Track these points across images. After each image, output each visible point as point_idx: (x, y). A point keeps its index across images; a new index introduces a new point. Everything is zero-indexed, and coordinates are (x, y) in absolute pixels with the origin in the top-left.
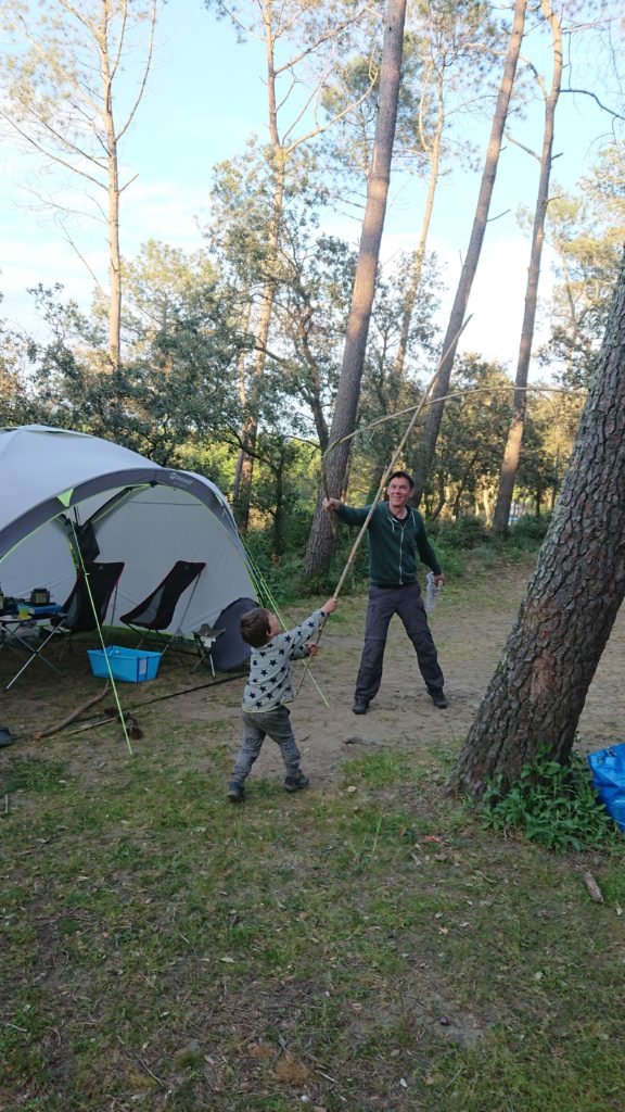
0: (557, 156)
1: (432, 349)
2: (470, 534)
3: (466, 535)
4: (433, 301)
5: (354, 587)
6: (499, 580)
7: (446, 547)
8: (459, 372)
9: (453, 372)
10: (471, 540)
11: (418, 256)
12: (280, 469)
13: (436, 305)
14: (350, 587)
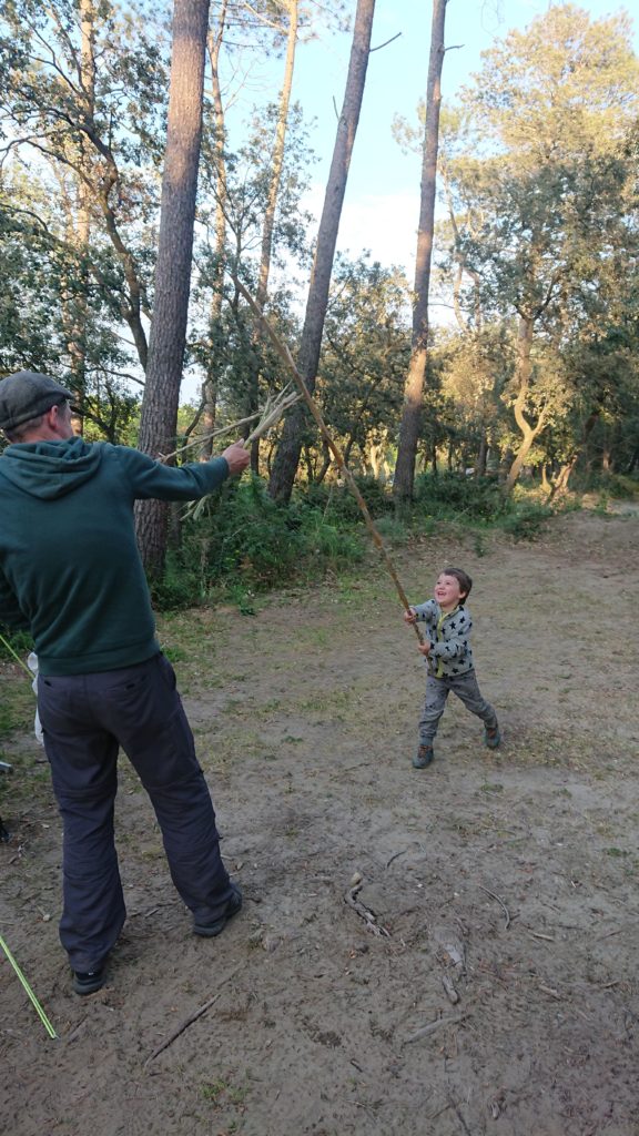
1: (303, 251)
4: (301, 179)
5: (205, 593)
8: (341, 279)
9: (333, 277)
13: (304, 184)
14: (199, 594)
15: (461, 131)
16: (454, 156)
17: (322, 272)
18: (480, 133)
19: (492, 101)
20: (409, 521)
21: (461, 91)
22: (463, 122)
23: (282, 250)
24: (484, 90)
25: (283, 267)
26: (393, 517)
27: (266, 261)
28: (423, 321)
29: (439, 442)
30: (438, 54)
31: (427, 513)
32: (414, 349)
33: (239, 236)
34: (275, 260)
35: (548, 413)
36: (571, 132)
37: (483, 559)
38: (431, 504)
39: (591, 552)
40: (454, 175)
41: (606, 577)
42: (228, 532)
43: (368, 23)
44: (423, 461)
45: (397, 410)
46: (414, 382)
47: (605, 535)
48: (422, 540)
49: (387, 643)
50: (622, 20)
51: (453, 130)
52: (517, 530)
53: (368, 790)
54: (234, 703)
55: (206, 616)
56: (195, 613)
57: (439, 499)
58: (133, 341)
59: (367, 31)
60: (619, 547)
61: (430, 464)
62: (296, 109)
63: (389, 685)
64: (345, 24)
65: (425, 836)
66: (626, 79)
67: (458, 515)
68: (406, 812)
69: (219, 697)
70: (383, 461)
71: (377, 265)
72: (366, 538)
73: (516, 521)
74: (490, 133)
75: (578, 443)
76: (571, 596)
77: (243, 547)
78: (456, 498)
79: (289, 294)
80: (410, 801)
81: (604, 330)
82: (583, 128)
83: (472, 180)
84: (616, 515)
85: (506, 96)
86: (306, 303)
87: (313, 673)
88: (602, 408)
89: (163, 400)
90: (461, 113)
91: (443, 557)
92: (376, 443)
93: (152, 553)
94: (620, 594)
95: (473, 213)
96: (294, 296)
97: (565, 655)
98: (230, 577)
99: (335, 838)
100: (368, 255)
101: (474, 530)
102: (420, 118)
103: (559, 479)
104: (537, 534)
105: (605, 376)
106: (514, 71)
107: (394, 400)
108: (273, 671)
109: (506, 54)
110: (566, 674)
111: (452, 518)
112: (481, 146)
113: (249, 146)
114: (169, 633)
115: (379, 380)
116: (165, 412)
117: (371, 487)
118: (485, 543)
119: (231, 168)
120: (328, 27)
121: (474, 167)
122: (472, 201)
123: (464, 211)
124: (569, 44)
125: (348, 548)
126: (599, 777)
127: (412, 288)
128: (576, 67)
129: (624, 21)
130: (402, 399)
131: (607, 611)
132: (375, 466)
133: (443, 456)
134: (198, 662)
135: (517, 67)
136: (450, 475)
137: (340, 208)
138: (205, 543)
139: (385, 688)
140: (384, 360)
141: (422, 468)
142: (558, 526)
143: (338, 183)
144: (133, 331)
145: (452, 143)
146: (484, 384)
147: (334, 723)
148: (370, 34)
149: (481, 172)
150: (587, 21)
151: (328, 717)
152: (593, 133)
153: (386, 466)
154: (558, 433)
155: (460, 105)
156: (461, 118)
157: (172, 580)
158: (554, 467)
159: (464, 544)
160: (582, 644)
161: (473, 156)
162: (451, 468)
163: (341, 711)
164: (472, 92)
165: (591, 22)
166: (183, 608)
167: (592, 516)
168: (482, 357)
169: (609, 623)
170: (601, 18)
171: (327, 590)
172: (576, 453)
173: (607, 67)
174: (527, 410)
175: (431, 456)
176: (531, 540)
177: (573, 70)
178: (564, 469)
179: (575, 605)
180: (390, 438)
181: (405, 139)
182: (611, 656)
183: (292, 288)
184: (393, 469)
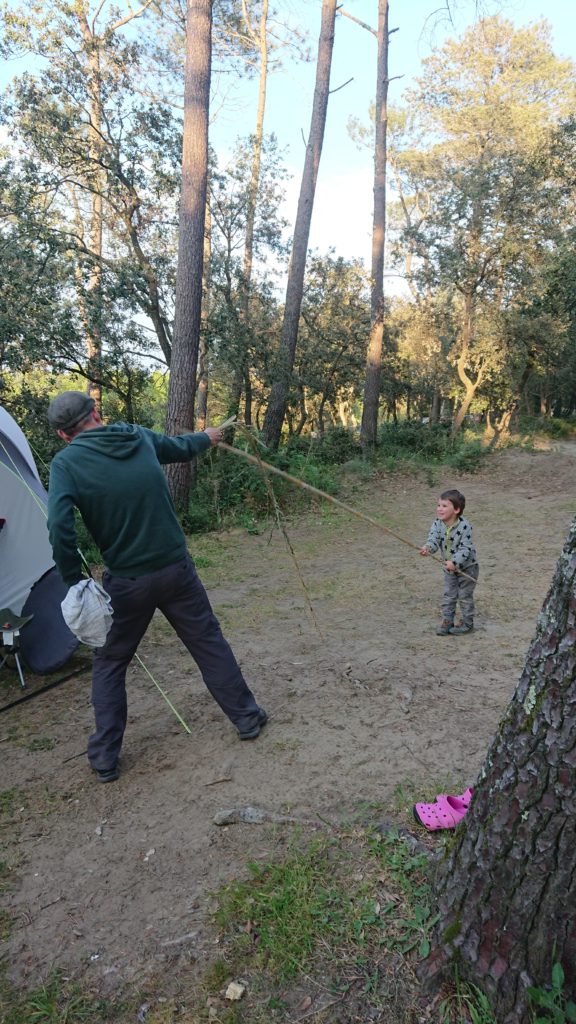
0: (394, 31)
1: (280, 248)
2: (340, 448)
3: (338, 449)
4: (277, 192)
5: (220, 520)
6: (378, 493)
7: (316, 463)
8: (313, 270)
9: (307, 270)
10: (343, 453)
11: (255, 141)
12: (128, 395)
13: (280, 197)
14: (216, 520)
15: (407, 128)
16: (402, 148)
17: (298, 266)
18: (423, 128)
19: (433, 100)
20: (374, 462)
21: (406, 93)
22: (409, 120)
23: (264, 248)
24: (426, 91)
25: (264, 261)
26: (361, 458)
27: (250, 256)
28: (380, 299)
29: (397, 395)
30: (384, 84)
31: (388, 455)
32: (373, 322)
33: (229, 238)
34: (257, 255)
35: (486, 370)
36: (502, 125)
37: (434, 489)
38: (393, 448)
39: (521, 481)
40: (401, 165)
41: (530, 498)
42: (233, 474)
43: (327, 71)
44: (386, 413)
45: (361, 370)
46: (374, 348)
47: (532, 466)
48: (385, 476)
49: (361, 550)
50: (543, 27)
51: (399, 127)
52: (461, 466)
53: (353, 632)
54: (254, 590)
55: (223, 536)
56: (214, 534)
57: (398, 444)
58: (154, 328)
59: (326, 78)
60: (543, 476)
61: (391, 415)
62: (272, 139)
63: (364, 576)
64: (306, 54)
65: (390, 652)
66: (548, 78)
67: (414, 455)
68: (378, 642)
69: (242, 587)
70: (351, 414)
71: (341, 259)
72: (340, 476)
73: (459, 458)
74: (432, 127)
75: (515, 393)
76: (501, 512)
77: (246, 484)
78: (412, 442)
79: (271, 284)
80: (379, 636)
81: (530, 300)
82: (512, 121)
83: (417, 169)
84: (541, 451)
85: (445, 95)
86: (285, 292)
87: (308, 571)
88: (535, 363)
89: (185, 376)
90: (406, 113)
91: (402, 488)
92: (344, 399)
93: (179, 490)
94: (539, 510)
95: (420, 196)
96: (275, 286)
97: (493, 552)
98: (237, 508)
99: (332, 654)
100: (333, 251)
101: (426, 466)
102: (371, 118)
103: (502, 424)
104: (477, 467)
105: (532, 337)
106: (450, 75)
107: (358, 363)
108: (278, 570)
109: (443, 61)
110: (491, 564)
111: (408, 458)
112: (425, 140)
113: (235, 169)
114: (196, 547)
115: (345, 348)
116: (186, 385)
117: (342, 435)
118: (435, 477)
119: (222, 187)
120: (292, 58)
121: (420, 158)
122: (419, 185)
123: (413, 194)
124: (497, 49)
125: (327, 484)
126: (506, 621)
127: (369, 275)
128: (505, 69)
129: (545, 27)
130: (365, 362)
131: (527, 523)
132: (343, 418)
133: (402, 408)
134: (222, 566)
135: (454, 71)
136: (407, 424)
137: (310, 216)
138: (216, 483)
139: (361, 577)
140: (349, 331)
141: (384, 418)
142: (494, 461)
143: (308, 196)
144: (153, 321)
145: (400, 138)
146: (432, 348)
147: (326, 599)
148: (328, 80)
149: (426, 163)
150: (512, 29)
151: (321, 595)
152: (520, 126)
153: (353, 418)
154: (498, 385)
155: (405, 105)
156: (407, 117)
157: (195, 511)
158: (498, 414)
159: (419, 478)
160: (505, 544)
161: (419, 149)
162: (409, 418)
163: (330, 592)
164: (415, 93)
165: (515, 30)
166: (204, 532)
167: (522, 452)
168: (429, 326)
169: (527, 530)
170: (524, 26)
171: (312, 516)
172: (515, 401)
173: (531, 69)
174: (469, 367)
175: (392, 407)
176: (472, 473)
177: (502, 71)
178: (505, 415)
179: (504, 519)
180: (357, 394)
181: (359, 137)
182: (527, 552)
183: (272, 278)
184: (360, 421)
